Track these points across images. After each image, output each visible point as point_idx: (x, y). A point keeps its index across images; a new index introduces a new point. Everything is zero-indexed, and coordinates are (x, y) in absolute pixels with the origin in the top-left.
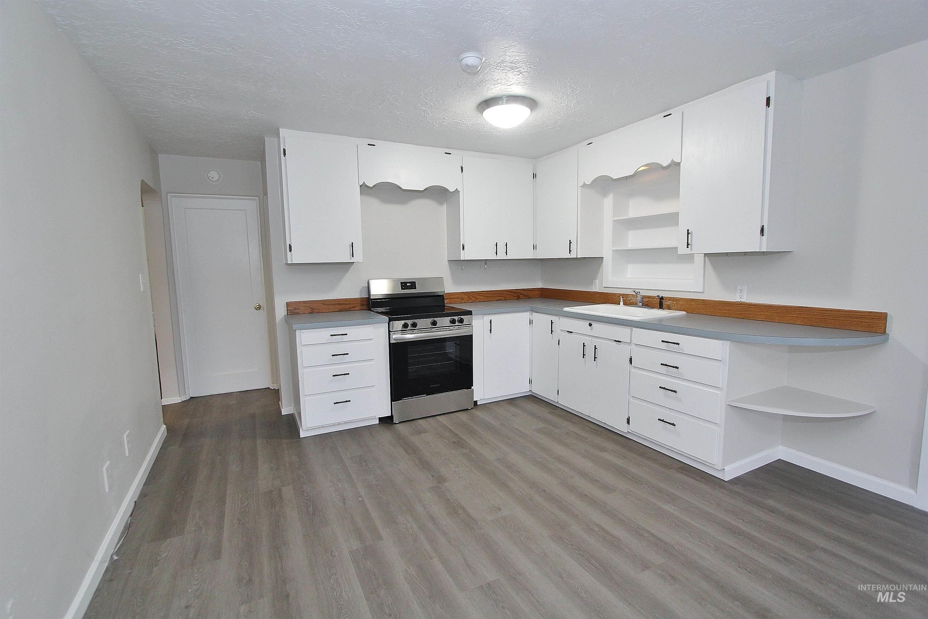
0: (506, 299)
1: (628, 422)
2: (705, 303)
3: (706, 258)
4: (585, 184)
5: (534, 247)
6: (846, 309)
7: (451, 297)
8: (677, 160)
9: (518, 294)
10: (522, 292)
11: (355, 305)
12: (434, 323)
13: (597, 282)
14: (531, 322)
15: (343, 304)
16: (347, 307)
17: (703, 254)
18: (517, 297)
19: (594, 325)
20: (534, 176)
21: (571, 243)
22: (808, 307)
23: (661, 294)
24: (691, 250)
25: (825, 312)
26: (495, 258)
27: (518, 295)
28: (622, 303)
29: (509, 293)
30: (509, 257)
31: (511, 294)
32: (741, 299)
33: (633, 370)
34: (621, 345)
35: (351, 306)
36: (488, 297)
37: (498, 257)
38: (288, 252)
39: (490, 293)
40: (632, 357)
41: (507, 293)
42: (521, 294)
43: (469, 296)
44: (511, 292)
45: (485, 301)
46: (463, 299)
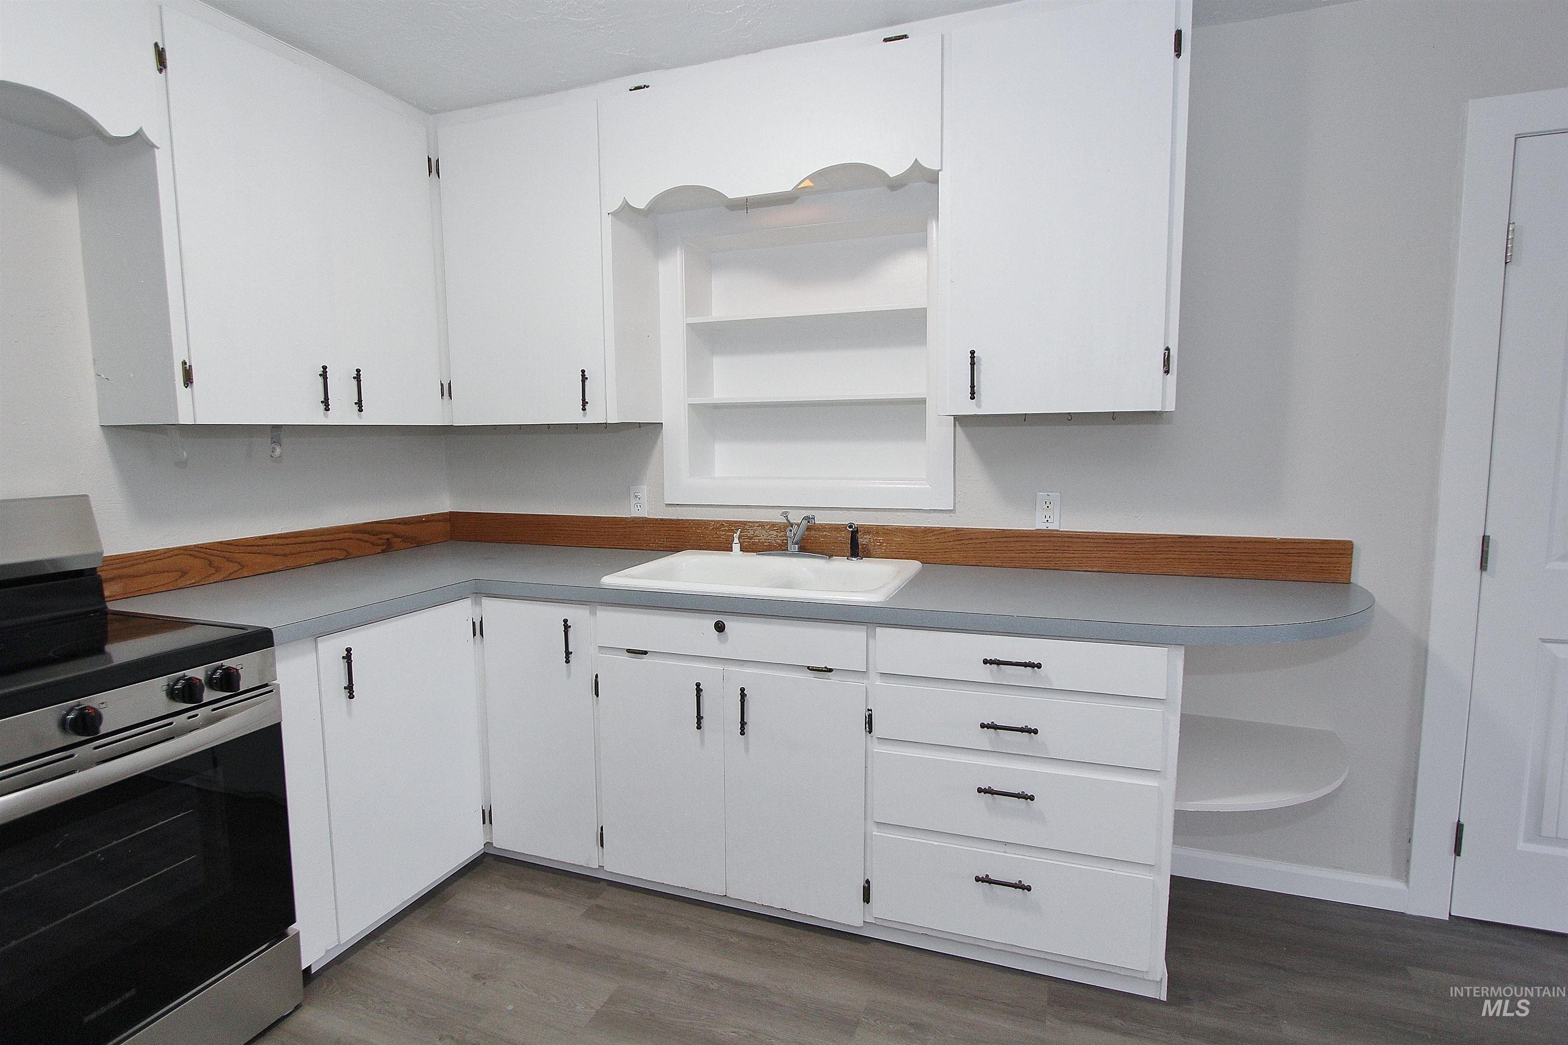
0: (348, 556)
1: (867, 898)
2: (960, 536)
3: (958, 428)
4: (626, 206)
5: (446, 391)
6: (1279, 537)
7: (131, 571)
8: (930, 163)
9: (386, 536)
10: (400, 529)
13: (644, 491)
14: (478, 629)
17: (953, 417)
18: (383, 545)
19: (731, 625)
20: (433, 167)
21: (587, 378)
22: (1200, 536)
23: (859, 520)
24: (979, 405)
25: (1236, 545)
26: (318, 418)
27: (388, 539)
28: (736, 547)
29: (358, 536)
30: (369, 418)
31: (366, 537)
32: (1047, 524)
33: (879, 749)
34: (833, 678)
36: (285, 555)
37: (333, 418)
40: (871, 710)
41: (352, 535)
42: (396, 536)
43: (212, 558)
44: (365, 532)
45: (276, 568)
46: (184, 573)
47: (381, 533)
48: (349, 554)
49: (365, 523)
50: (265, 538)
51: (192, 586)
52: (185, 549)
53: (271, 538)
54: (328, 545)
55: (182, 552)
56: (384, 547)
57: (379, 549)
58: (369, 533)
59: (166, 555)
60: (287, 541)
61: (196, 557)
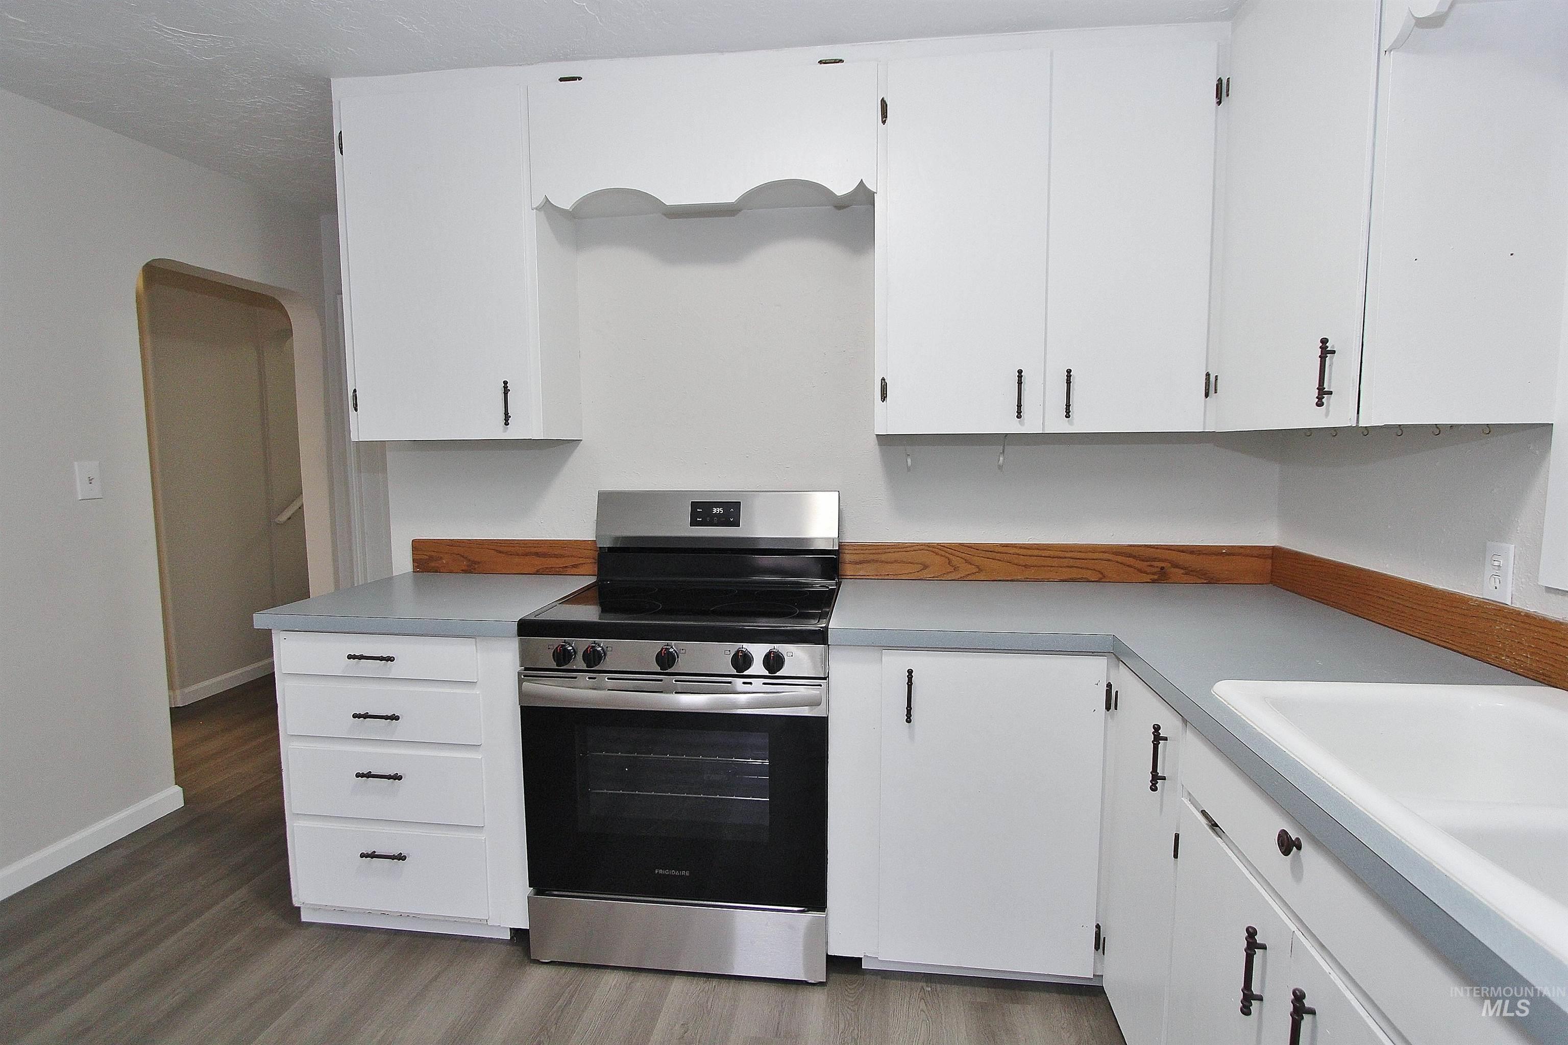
0: (1102, 579)
5: (1210, 386)
7: (883, 557)
9: (1163, 565)
10: (1173, 556)
11: (581, 561)
12: (666, 660)
15: (544, 555)
16: (559, 562)
18: (1153, 574)
26: (1013, 427)
27: (1162, 568)
29: (1119, 559)
30: (1080, 424)
31: (1131, 561)
35: (569, 562)
36: (1025, 566)
37: (1031, 425)
38: (352, 411)
39: (1036, 552)
41: (1110, 557)
42: (1176, 566)
43: (951, 557)
44: (1130, 556)
45: (1015, 578)
46: (925, 567)
47: (1155, 559)
48: (1105, 577)
49: (1131, 546)
50: (1006, 546)
51: (932, 579)
52: (929, 545)
53: (1013, 547)
54: (1078, 563)
55: (926, 548)
56: (1156, 577)
57: (1148, 578)
58: (1134, 557)
59: (912, 549)
60: (1029, 552)
61: (937, 554)
